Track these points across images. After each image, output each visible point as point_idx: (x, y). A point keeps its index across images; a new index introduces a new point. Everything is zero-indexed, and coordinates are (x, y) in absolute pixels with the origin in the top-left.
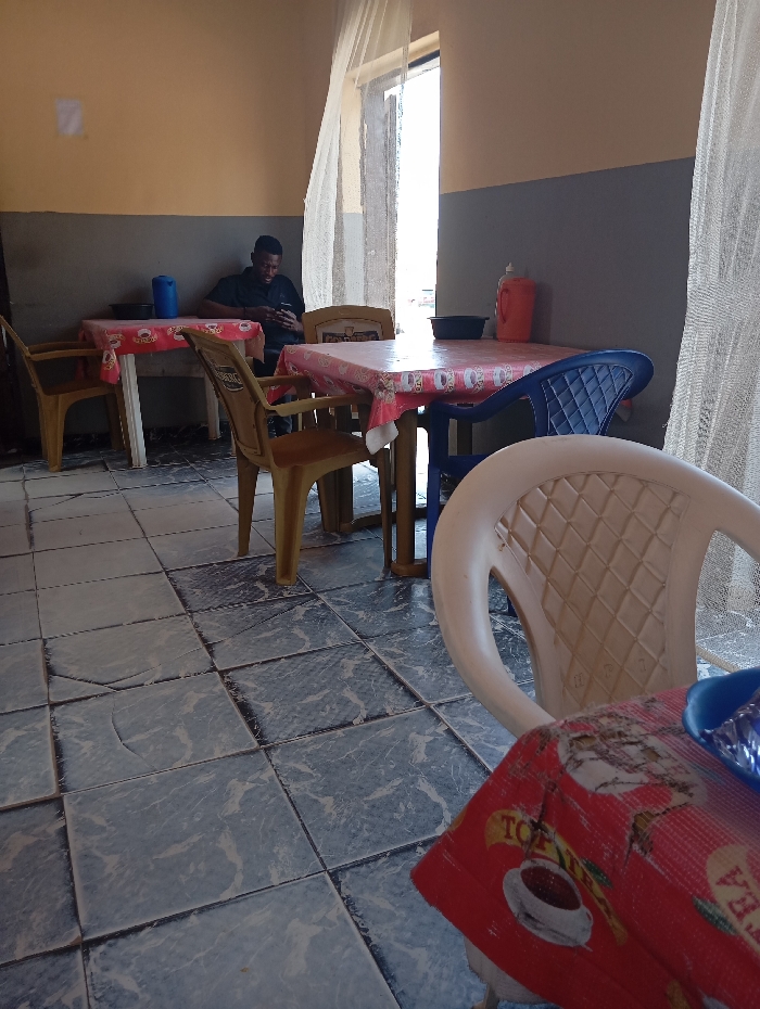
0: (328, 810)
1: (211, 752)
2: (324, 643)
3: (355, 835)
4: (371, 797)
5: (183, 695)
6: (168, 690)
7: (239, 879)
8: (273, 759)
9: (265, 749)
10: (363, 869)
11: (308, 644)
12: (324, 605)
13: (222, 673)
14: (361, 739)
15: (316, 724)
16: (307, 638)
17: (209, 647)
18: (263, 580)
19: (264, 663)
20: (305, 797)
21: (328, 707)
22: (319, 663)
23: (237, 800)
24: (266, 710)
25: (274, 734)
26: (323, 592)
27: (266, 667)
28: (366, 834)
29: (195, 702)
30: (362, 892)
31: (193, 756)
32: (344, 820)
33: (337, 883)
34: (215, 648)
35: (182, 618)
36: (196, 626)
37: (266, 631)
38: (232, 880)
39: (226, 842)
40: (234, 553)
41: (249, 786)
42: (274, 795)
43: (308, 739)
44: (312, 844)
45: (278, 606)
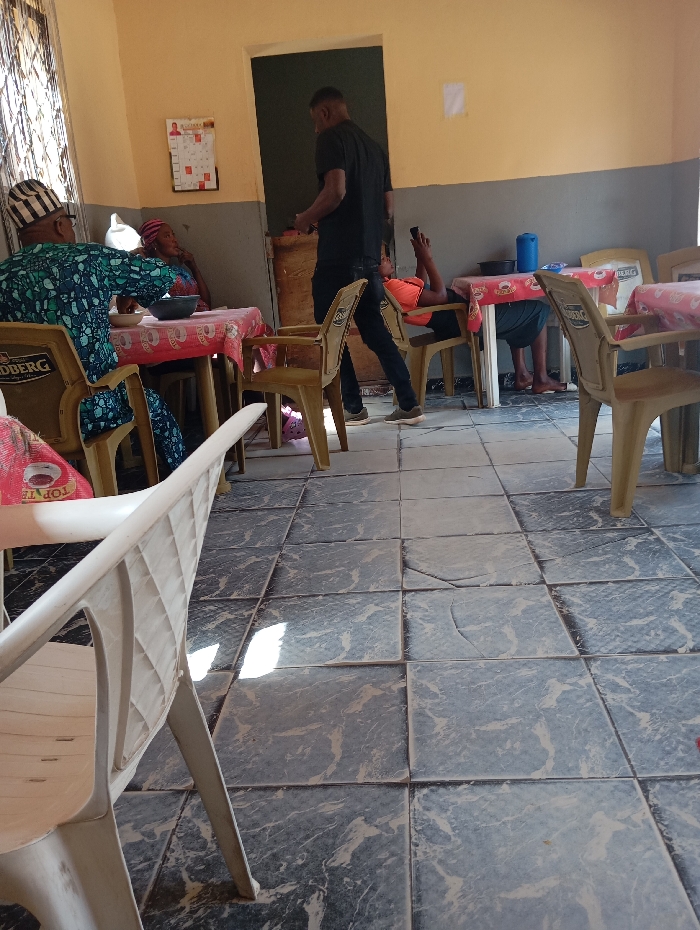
0: (643, 724)
1: (535, 651)
2: (654, 574)
3: (669, 753)
4: (691, 722)
5: (513, 600)
6: (501, 594)
7: (550, 764)
8: (592, 669)
9: (585, 659)
10: (674, 785)
11: (637, 573)
12: (658, 540)
13: (551, 587)
14: (685, 667)
15: (639, 646)
16: (637, 567)
17: (541, 564)
18: (597, 510)
19: (591, 583)
20: (621, 708)
21: (653, 633)
22: (647, 592)
23: (555, 697)
24: (590, 625)
25: (595, 647)
26: (659, 527)
27: (593, 587)
28: (681, 754)
29: (523, 607)
30: (670, 804)
31: (518, 652)
32: (658, 737)
33: (645, 791)
34: (547, 565)
35: (518, 535)
36: (529, 542)
37: (595, 556)
38: (544, 763)
39: (541, 730)
40: (571, 484)
41: (567, 688)
42: (591, 700)
43: (630, 657)
44: (623, 749)
45: (610, 535)
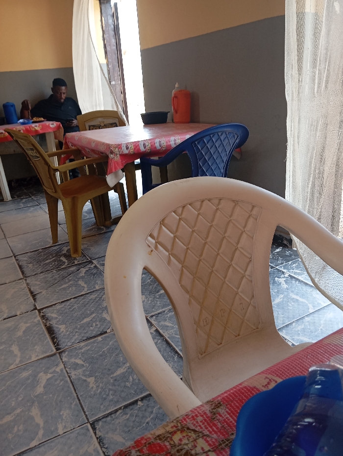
0: (91, 385)
1: (30, 358)
2: (95, 287)
3: (105, 399)
4: (115, 374)
5: (18, 325)
6: (11, 323)
7: (41, 432)
8: (63, 358)
9: (60, 353)
10: (109, 418)
11: (86, 289)
12: (95, 266)
13: (39, 311)
14: (111, 341)
15: (88, 335)
16: (86, 286)
17: (34, 296)
18: (65, 256)
19: (62, 302)
20: (79, 379)
21: (94, 324)
22: (91, 299)
23: (42, 386)
24: (61, 329)
25: (65, 343)
26: (95, 259)
27: (63, 304)
28: (111, 397)
29: (23, 329)
30: (107, 433)
31: (21, 361)
32: (99, 390)
33: (94, 429)
34: (37, 297)
35: (21, 281)
36: (28, 284)
37: (64, 284)
38: (37, 434)
39: (35, 412)
40: (50, 242)
41: (49, 376)
42: (63, 379)
43: (82, 344)
44: (82, 406)
45: (72, 269)
